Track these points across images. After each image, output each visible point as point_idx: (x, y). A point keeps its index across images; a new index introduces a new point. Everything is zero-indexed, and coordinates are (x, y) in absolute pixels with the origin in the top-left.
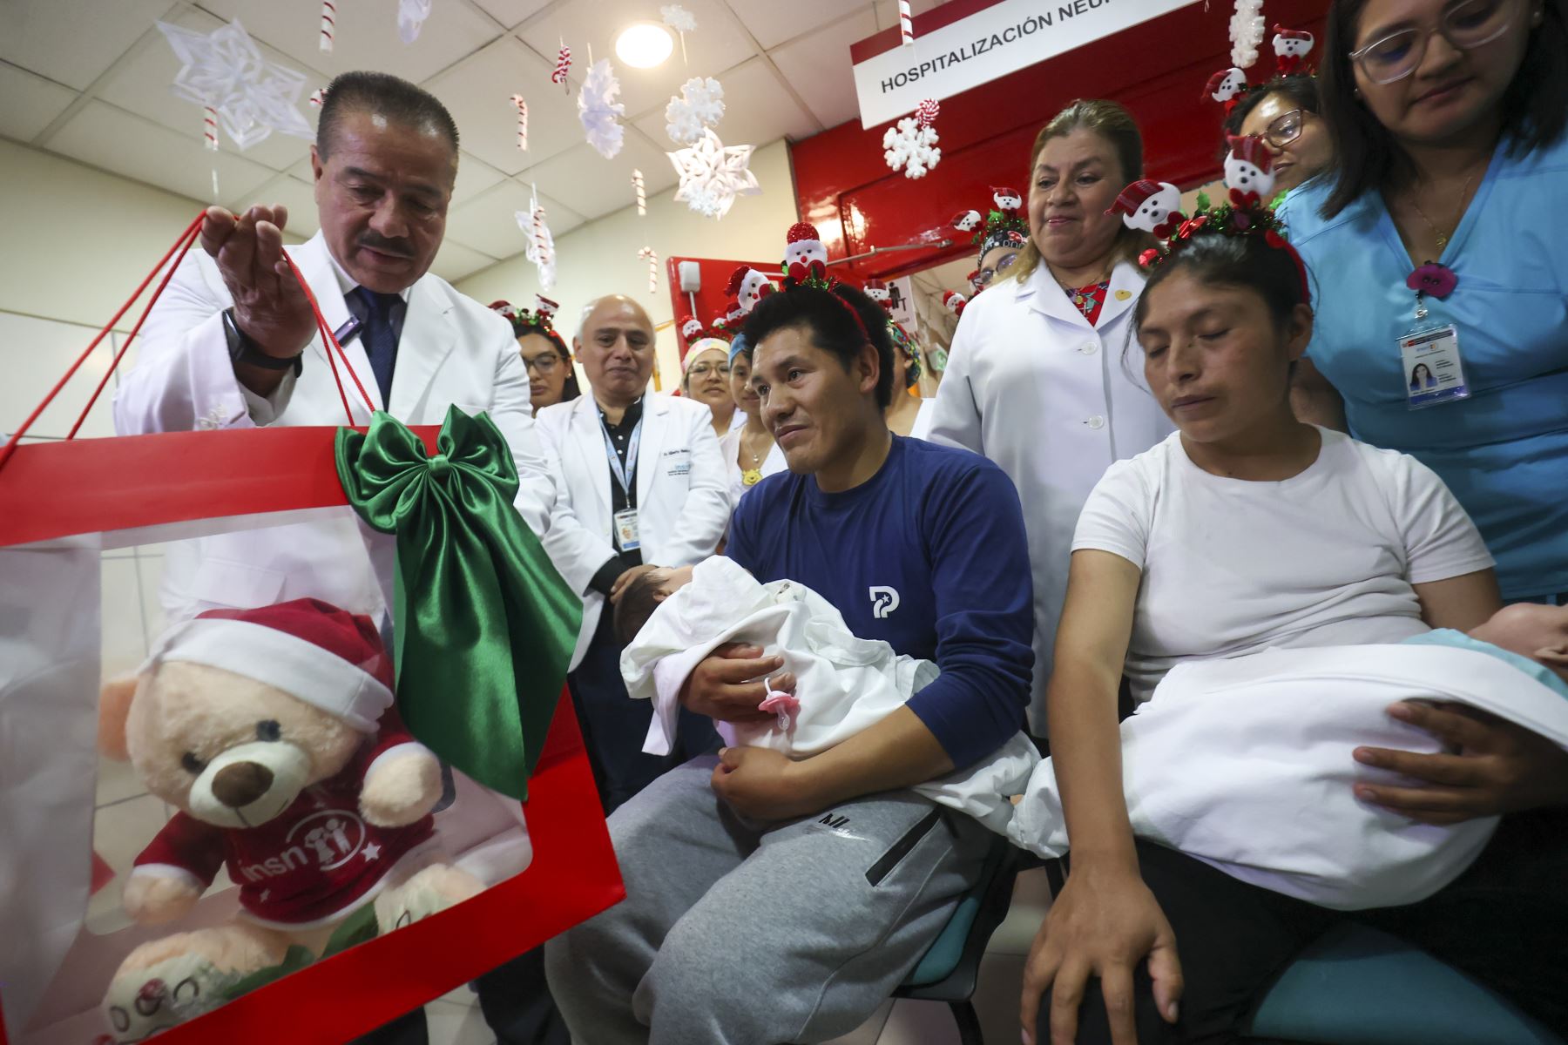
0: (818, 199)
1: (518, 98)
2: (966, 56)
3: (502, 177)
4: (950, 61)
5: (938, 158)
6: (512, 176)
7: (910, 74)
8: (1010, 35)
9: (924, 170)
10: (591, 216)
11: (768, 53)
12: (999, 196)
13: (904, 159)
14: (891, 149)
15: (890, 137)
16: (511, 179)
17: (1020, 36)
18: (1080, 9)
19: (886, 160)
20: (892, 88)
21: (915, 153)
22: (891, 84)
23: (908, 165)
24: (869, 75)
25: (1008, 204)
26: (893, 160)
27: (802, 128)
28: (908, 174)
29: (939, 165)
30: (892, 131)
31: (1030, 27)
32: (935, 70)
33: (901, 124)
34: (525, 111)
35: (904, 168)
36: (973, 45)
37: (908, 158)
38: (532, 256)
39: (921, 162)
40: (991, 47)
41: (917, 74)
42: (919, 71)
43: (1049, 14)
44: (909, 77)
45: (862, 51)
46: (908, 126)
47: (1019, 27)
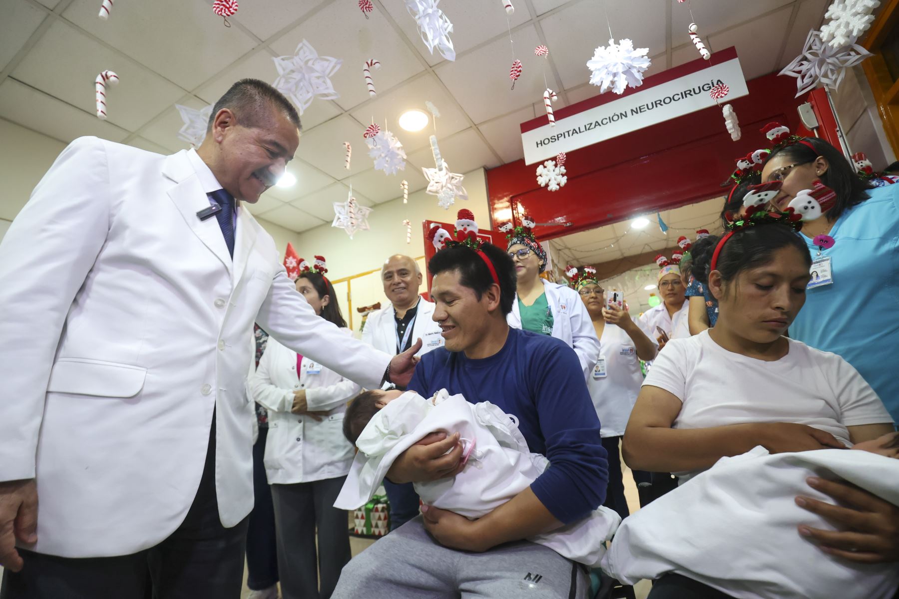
0: (500, 198)
1: (347, 144)
2: (581, 131)
3: (332, 181)
4: (573, 133)
5: (566, 181)
6: (339, 181)
7: (551, 139)
8: (605, 122)
9: (558, 187)
10: (378, 202)
11: (477, 126)
13: (548, 181)
14: (541, 175)
15: (540, 169)
17: (610, 122)
18: (642, 110)
19: (538, 181)
20: (542, 145)
21: (553, 178)
22: (541, 143)
23: (549, 184)
24: (530, 139)
26: (542, 181)
27: (493, 163)
28: (549, 189)
29: (566, 185)
30: (541, 167)
31: (615, 118)
32: (565, 137)
33: (546, 163)
34: (350, 150)
35: (547, 185)
36: (585, 126)
37: (550, 180)
39: (556, 183)
40: (595, 127)
41: (555, 139)
42: (556, 138)
43: (626, 112)
45: (527, 127)
46: (550, 164)
47: (609, 118)
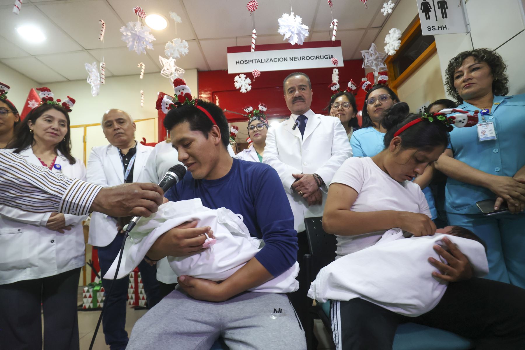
0: (205, 91)
1: (103, 22)
2: (262, 62)
3: (80, 49)
4: (258, 62)
5: (251, 89)
6: (86, 50)
7: (245, 61)
8: (276, 60)
9: (246, 91)
10: (115, 74)
11: (199, 40)
12: (261, 106)
13: (240, 86)
14: (237, 82)
15: (237, 78)
16: (86, 51)
17: (278, 61)
18: (295, 59)
19: (235, 85)
20: (239, 64)
21: (244, 85)
22: (239, 62)
23: (241, 88)
24: (232, 58)
25: (262, 109)
26: (237, 85)
27: (204, 68)
28: (241, 91)
29: (250, 90)
30: (237, 76)
31: (281, 60)
32: (253, 63)
33: (240, 75)
34: (104, 27)
35: (240, 89)
36: (265, 59)
37: (242, 86)
38: (90, 81)
39: (245, 88)
40: (270, 62)
41: (247, 62)
42: (248, 61)
43: (287, 58)
44: (244, 62)
45: (231, 50)
46: (243, 76)
47: (278, 59)
